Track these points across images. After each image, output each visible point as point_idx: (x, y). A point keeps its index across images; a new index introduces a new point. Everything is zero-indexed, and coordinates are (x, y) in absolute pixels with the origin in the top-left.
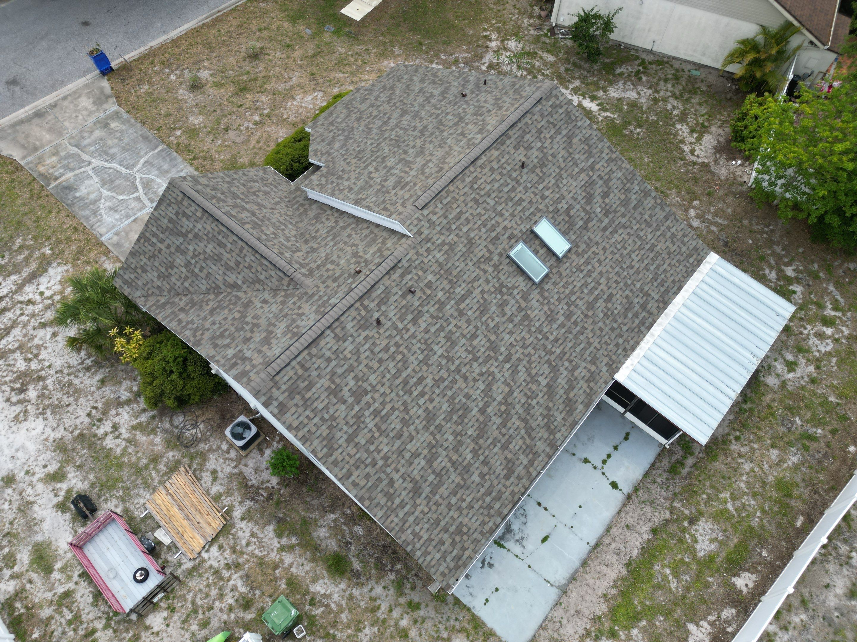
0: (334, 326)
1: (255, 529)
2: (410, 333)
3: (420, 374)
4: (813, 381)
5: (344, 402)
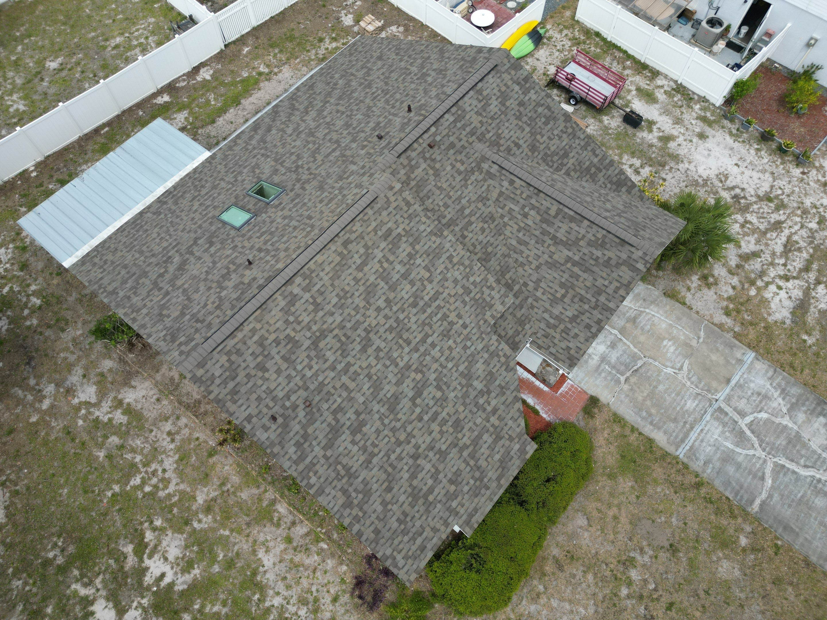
3: (375, 101)
5: (434, 70)
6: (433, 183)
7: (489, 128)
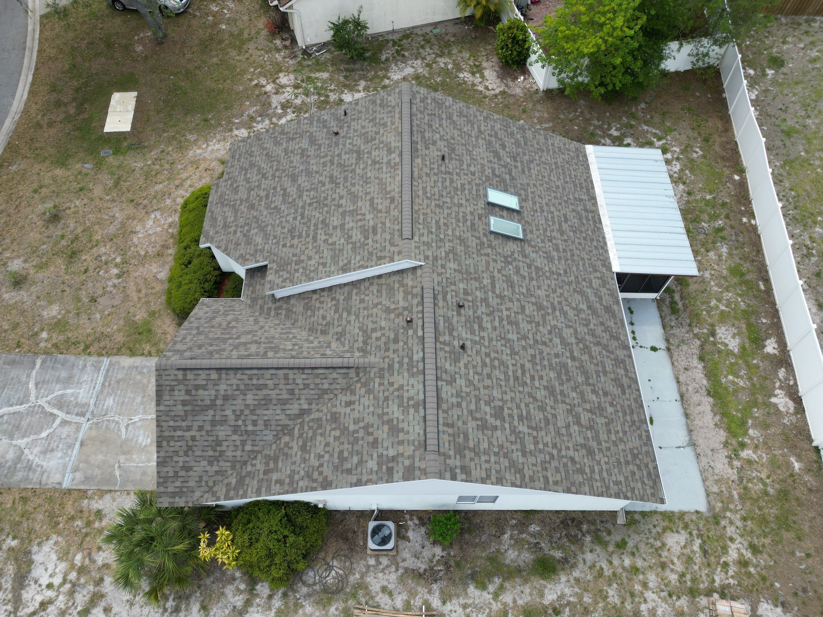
0: (439, 375)
1: (462, 601)
2: (486, 339)
3: (519, 365)
4: (689, 194)
5: (496, 428)
6: (384, 303)
7: (382, 388)
